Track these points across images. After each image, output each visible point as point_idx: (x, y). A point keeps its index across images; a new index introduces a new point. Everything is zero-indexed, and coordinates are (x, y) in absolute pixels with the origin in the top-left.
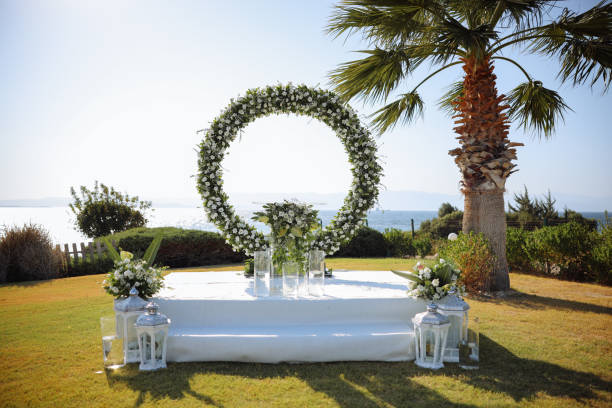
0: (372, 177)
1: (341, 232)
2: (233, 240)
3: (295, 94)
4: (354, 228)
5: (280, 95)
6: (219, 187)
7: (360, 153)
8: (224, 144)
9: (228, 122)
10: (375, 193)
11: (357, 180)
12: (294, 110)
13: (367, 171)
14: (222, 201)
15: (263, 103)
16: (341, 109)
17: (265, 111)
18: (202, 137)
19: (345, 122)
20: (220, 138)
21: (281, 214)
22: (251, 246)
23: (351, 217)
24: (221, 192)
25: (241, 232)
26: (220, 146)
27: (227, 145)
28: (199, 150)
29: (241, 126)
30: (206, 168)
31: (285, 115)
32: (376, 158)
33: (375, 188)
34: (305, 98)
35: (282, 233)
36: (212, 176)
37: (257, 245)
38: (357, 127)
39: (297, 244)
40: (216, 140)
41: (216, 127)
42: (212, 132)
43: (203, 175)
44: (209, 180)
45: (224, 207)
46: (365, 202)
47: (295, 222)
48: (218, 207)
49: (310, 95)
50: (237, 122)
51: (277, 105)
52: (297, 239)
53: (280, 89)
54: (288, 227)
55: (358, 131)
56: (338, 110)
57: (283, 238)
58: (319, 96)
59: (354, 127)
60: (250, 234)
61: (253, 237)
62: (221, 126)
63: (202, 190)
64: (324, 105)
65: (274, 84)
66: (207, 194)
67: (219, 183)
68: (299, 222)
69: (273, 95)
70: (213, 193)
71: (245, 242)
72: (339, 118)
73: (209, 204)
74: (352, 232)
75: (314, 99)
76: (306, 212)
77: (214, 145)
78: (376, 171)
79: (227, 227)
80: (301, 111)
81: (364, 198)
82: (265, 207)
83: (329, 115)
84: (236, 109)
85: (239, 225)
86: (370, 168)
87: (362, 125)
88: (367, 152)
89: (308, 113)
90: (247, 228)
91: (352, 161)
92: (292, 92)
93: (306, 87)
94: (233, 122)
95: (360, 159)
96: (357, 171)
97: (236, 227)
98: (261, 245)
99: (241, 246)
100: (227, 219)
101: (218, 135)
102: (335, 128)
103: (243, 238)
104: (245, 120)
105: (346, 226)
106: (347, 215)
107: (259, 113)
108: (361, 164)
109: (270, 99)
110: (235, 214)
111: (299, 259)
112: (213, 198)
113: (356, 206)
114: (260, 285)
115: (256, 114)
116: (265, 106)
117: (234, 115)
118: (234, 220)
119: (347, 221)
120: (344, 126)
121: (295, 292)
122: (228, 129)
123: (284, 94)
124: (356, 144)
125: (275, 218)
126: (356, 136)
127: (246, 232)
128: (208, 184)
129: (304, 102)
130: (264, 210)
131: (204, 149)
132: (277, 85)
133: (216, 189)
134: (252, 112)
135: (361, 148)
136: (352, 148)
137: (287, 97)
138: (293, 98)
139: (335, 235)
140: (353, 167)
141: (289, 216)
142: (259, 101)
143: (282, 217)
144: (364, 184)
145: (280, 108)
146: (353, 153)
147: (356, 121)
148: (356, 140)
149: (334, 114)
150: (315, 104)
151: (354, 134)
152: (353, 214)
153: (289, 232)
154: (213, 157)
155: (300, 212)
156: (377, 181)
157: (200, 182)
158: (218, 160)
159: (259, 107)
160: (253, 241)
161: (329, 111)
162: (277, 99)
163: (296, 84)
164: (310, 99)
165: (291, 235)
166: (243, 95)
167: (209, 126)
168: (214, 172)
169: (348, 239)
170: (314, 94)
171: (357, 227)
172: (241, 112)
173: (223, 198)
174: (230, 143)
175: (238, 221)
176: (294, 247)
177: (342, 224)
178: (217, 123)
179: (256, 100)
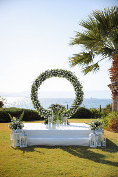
0: (81, 96)
1: (72, 111)
2: (41, 114)
3: (59, 72)
4: (76, 110)
5: (55, 72)
6: (37, 98)
7: (78, 89)
8: (38, 86)
9: (40, 79)
10: (82, 100)
11: (77, 96)
12: (59, 76)
13: (79, 94)
14: (38, 102)
15: (50, 74)
16: (72, 76)
17: (50, 76)
18: (32, 84)
19: (73, 80)
20: (37, 84)
21: (56, 107)
22: (46, 115)
23: (75, 107)
24: (38, 100)
25: (43, 111)
26: (37, 87)
27: (39, 86)
28: (31, 87)
29: (43, 81)
30: (33, 93)
31: (56, 77)
32: (82, 90)
33: (82, 99)
34: (62, 73)
35: (56, 112)
36: (35, 95)
37: (48, 115)
38: (77, 81)
39: (59, 115)
40: (36, 85)
41: (36, 81)
42: (35, 82)
43: (33, 95)
44: (34, 96)
45: (38, 104)
46: (79, 103)
47: (59, 109)
48: (37, 104)
49: (63, 72)
50: (42, 80)
51: (54, 75)
52: (60, 114)
53: (55, 70)
54: (57, 111)
55: (77, 82)
56: (71, 76)
57: (56, 114)
58: (66, 72)
59: (76, 81)
60: (46, 112)
61: (47, 113)
62: (38, 81)
63: (32, 99)
64: (67, 75)
65: (53, 69)
66: (34, 100)
67: (37, 97)
68: (60, 109)
69: (53, 72)
70: (35, 100)
71: (44, 114)
72: (71, 79)
73: (34, 103)
74: (75, 111)
75: (65, 73)
76: (62, 107)
77: (36, 86)
78: (82, 94)
79: (39, 110)
80: (61, 76)
81: (79, 102)
82: (51, 105)
83: (69, 78)
84: (42, 76)
85: (43, 109)
86: (80, 93)
87: (78, 80)
88: (80, 88)
89: (63, 77)
90: (45, 110)
91: (75, 91)
92: (58, 71)
93: (62, 70)
94: (41, 80)
95: (78, 90)
96: (77, 94)
97: (42, 110)
98: (49, 115)
99: (43, 115)
100: (39, 108)
101: (37, 83)
102: (70, 81)
103: (44, 113)
104: (44, 79)
105: (74, 110)
106: (74, 107)
107: (49, 77)
108: (78, 92)
109: (52, 73)
110: (41, 106)
111: (60, 119)
112: (35, 101)
113: (77, 104)
114: (50, 126)
115: (48, 77)
116: (50, 75)
117: (42, 78)
118: (41, 108)
119: (74, 108)
120: (73, 81)
121: (59, 128)
122: (40, 82)
123: (56, 72)
124: (76, 86)
125: (54, 108)
126: (77, 84)
127: (45, 111)
128: (34, 97)
129: (62, 74)
130: (51, 106)
131: (33, 87)
132: (54, 69)
133: (36, 99)
134: (47, 77)
135: (78, 87)
136: (75, 87)
137: (57, 72)
138: (58, 73)
139: (70, 112)
140: (76, 92)
141: (57, 108)
142: (49, 74)
143: (56, 108)
144: (79, 98)
145: (55, 76)
146: (75, 89)
147: (76, 80)
148: (76, 85)
149: (70, 78)
150: (65, 75)
151: (76, 83)
152: (76, 106)
153: (57, 112)
154: (35, 90)
155: (60, 107)
156: (83, 97)
157: (32, 97)
158: (37, 90)
159: (49, 75)
160: (47, 114)
161: (69, 77)
162: (54, 73)
163: (59, 69)
164: (63, 73)
165: (58, 113)
166: (44, 72)
167: (34, 81)
168: (36, 94)
169: (74, 113)
170: (64, 72)
171: (77, 110)
172: (44, 77)
173: (38, 101)
174: (40, 85)
175: (42, 108)
176: (59, 116)
177: (72, 109)
178: (37, 80)
179: (48, 73)
